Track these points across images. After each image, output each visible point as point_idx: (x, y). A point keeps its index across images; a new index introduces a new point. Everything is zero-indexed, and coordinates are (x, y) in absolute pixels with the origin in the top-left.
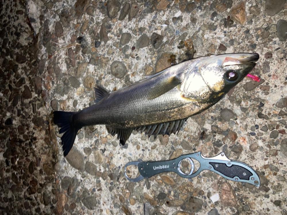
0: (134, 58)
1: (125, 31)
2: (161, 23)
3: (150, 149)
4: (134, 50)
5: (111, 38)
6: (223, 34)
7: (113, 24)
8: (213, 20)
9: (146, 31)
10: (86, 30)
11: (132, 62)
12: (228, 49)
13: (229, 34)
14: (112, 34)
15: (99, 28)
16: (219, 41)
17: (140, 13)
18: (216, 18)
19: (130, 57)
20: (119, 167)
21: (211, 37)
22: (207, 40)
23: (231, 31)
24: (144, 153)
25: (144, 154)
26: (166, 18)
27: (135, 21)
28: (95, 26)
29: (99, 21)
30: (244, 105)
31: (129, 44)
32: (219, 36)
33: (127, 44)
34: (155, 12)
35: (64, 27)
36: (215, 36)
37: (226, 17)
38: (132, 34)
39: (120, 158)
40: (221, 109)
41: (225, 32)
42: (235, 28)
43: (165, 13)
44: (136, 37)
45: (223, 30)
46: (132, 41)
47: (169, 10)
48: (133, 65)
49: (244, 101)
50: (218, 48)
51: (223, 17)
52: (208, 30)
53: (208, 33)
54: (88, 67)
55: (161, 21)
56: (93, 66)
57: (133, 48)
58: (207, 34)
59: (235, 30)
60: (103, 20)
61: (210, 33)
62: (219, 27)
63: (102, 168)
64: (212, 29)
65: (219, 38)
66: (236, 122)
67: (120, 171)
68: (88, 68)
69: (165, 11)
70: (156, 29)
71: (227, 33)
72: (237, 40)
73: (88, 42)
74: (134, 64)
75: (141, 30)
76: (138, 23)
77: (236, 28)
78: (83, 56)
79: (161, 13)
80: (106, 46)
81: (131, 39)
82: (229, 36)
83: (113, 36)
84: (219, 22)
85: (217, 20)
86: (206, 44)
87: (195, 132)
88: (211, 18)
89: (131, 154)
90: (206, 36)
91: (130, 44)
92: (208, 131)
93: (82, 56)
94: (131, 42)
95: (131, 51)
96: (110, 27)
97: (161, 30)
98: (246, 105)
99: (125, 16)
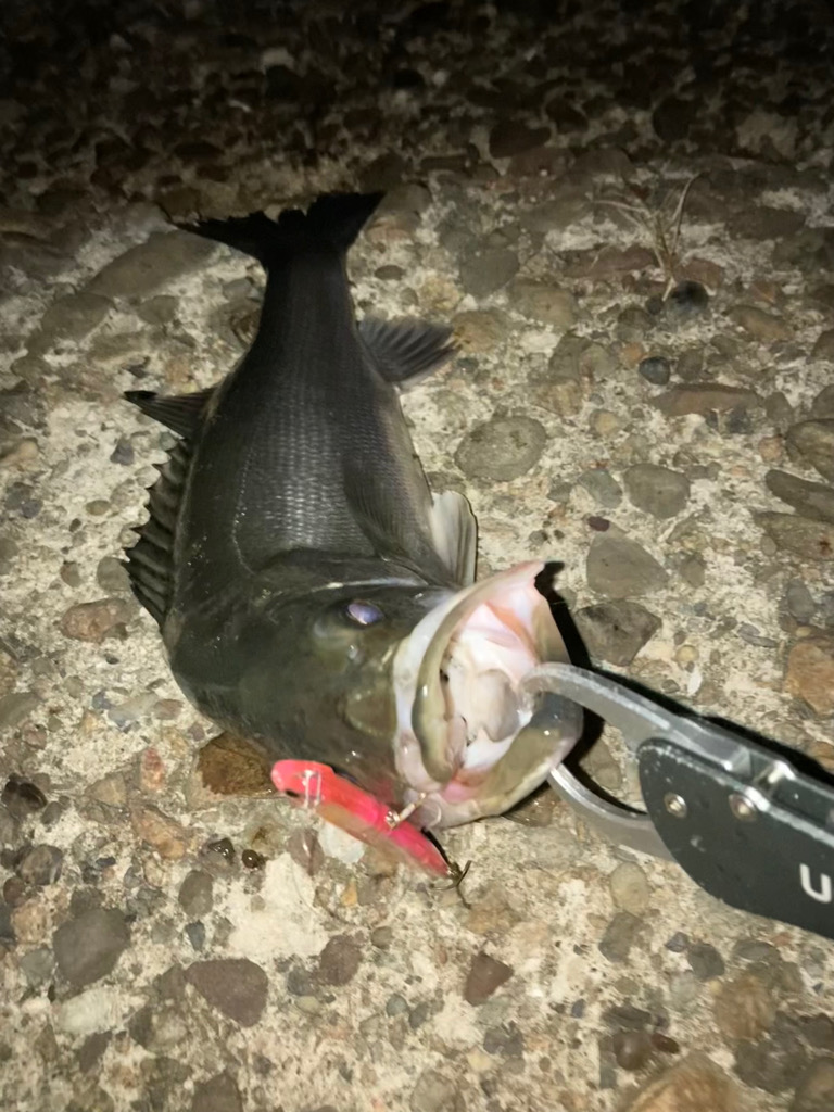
0: (547, 524)
1: (703, 490)
2: (714, 667)
3: (72, 556)
4: (588, 527)
5: (678, 430)
6: (573, 997)
7: (755, 444)
8: (670, 946)
9: (683, 587)
10: (740, 329)
11: (526, 511)
12: (472, 1013)
13: (563, 1033)
14: (697, 432)
15: (742, 381)
16: (533, 964)
17: (792, 564)
18: (685, 965)
19: (553, 505)
20: (40, 425)
21: (562, 922)
22: (550, 894)
23: (576, 1043)
24: (62, 527)
25: (56, 528)
26: (734, 694)
27: (745, 537)
28: (754, 364)
29: (779, 383)
30: (120, 1058)
31: (630, 506)
32: (563, 968)
33: (625, 497)
34: (783, 637)
35: (777, 245)
36: (567, 944)
37: (674, 1031)
38: (674, 521)
39: (81, 433)
40: (131, 918)
41: (579, 1009)
42: (595, 1077)
43: (767, 690)
44: (661, 538)
45: (594, 999)
46: (638, 522)
47: (784, 712)
48: (512, 516)
49: (144, 1066)
50: (490, 949)
51: (681, 1010)
52: (609, 910)
53: (595, 907)
54: (549, 327)
55: (725, 669)
56: (549, 352)
57: (599, 524)
58: (588, 900)
59: (583, 1074)
60: (784, 399)
61: (590, 916)
62: (614, 975)
63: (65, 360)
64: (614, 930)
65: (549, 970)
66: (39, 994)
67: (24, 427)
68: (543, 328)
69: (778, 687)
70: (680, 636)
71: (572, 1020)
72: (513, 1078)
73: (675, 331)
74: (514, 522)
75: (692, 566)
76: (732, 549)
77: (591, 1085)
78: (610, 310)
79: (769, 664)
80: (638, 406)
81: (651, 516)
82: (551, 1031)
83: (688, 436)
84: (653, 980)
85: (669, 975)
86: (529, 886)
87: (58, 764)
88: (685, 937)
89: (78, 474)
90: (574, 888)
91: (623, 512)
92: (40, 829)
93: (611, 304)
94: (638, 516)
95: (587, 510)
96: (737, 425)
97: (676, 659)
98: (116, 1072)
99: (786, 499)
